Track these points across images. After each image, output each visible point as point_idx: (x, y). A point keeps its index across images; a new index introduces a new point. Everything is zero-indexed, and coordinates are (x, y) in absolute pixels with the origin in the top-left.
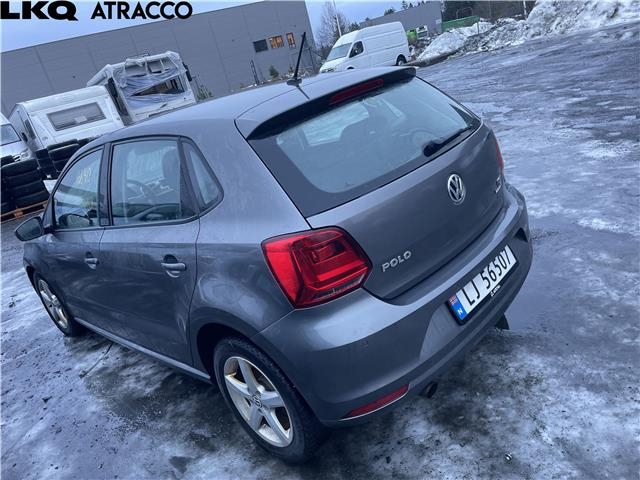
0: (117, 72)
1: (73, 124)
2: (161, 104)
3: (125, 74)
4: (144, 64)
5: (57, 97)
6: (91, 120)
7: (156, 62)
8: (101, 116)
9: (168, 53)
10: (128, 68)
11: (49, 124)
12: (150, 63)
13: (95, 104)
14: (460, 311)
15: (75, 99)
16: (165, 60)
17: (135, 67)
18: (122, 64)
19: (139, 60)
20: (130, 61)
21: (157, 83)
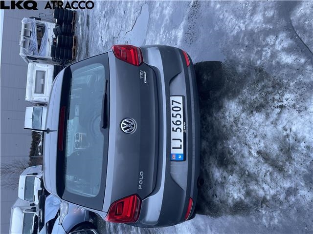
0: (24, 52)
1: (43, 86)
2: (48, 41)
3: (27, 50)
4: (24, 38)
5: (28, 85)
6: (44, 77)
7: (25, 32)
8: (44, 72)
9: (23, 22)
10: (24, 46)
11: (39, 95)
12: (25, 35)
13: (37, 71)
14: (180, 157)
15: (32, 78)
16: (26, 26)
17: (24, 43)
18: (21, 48)
19: (22, 39)
20: (21, 44)
21: (36, 37)
